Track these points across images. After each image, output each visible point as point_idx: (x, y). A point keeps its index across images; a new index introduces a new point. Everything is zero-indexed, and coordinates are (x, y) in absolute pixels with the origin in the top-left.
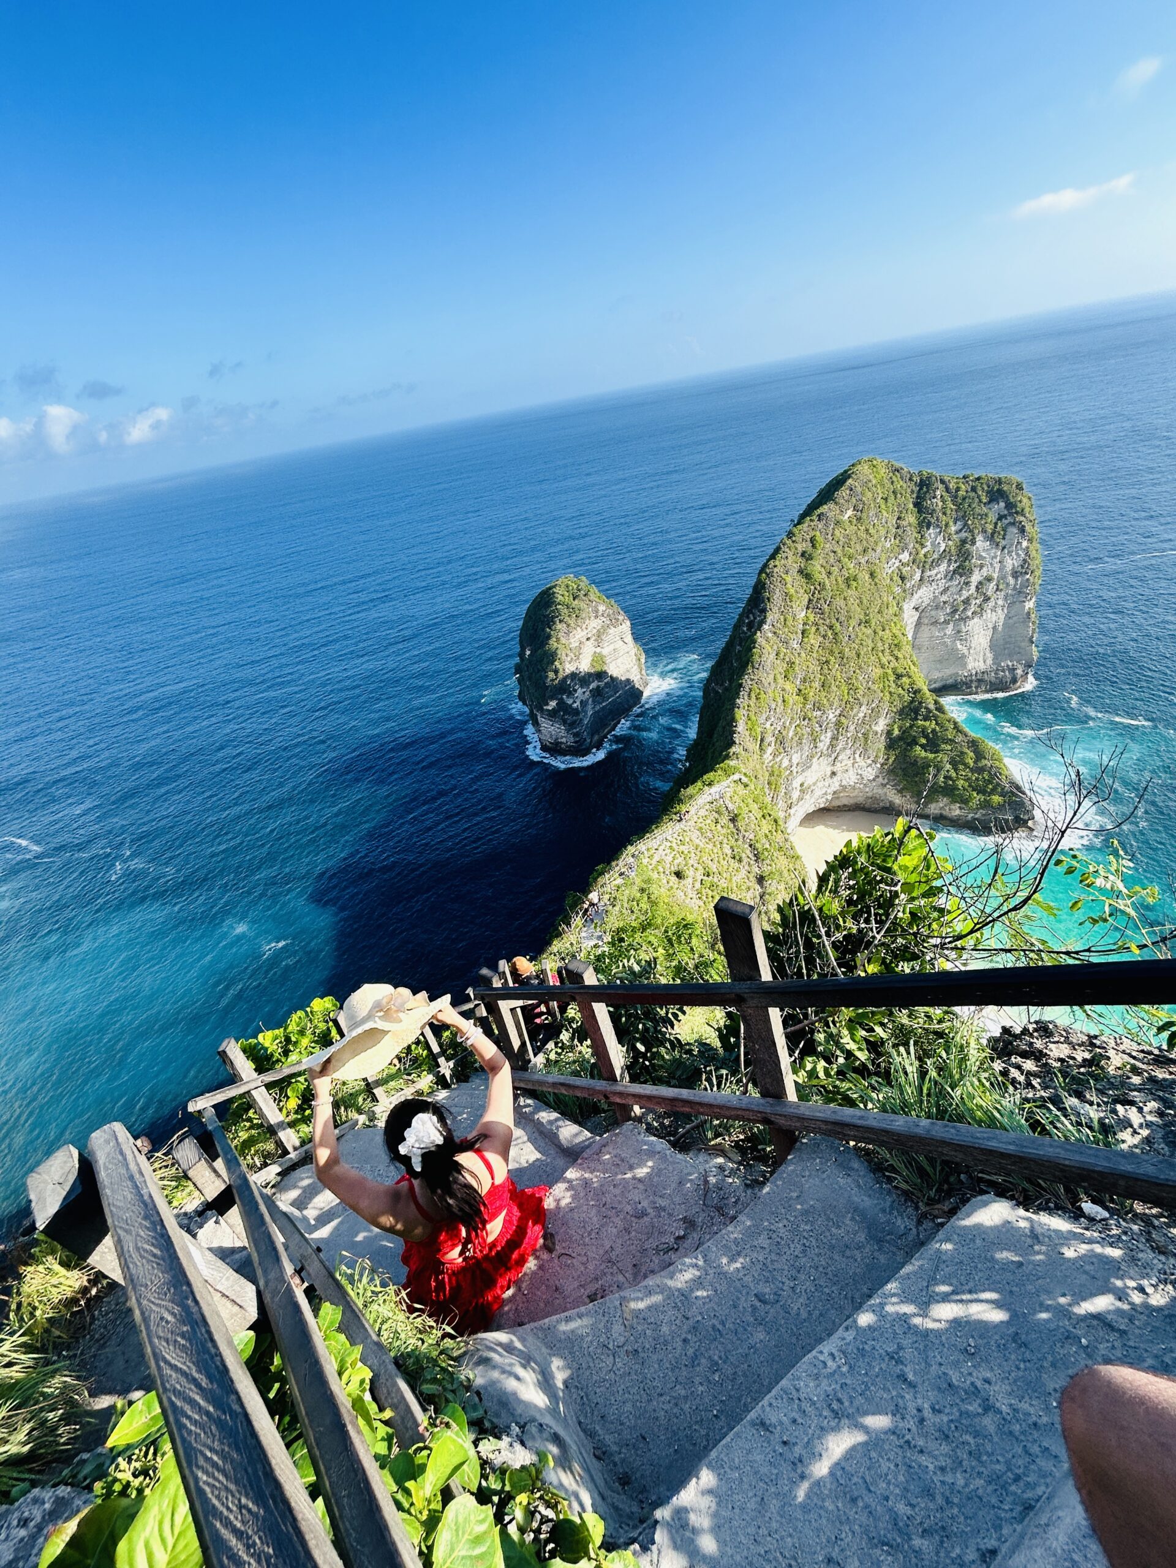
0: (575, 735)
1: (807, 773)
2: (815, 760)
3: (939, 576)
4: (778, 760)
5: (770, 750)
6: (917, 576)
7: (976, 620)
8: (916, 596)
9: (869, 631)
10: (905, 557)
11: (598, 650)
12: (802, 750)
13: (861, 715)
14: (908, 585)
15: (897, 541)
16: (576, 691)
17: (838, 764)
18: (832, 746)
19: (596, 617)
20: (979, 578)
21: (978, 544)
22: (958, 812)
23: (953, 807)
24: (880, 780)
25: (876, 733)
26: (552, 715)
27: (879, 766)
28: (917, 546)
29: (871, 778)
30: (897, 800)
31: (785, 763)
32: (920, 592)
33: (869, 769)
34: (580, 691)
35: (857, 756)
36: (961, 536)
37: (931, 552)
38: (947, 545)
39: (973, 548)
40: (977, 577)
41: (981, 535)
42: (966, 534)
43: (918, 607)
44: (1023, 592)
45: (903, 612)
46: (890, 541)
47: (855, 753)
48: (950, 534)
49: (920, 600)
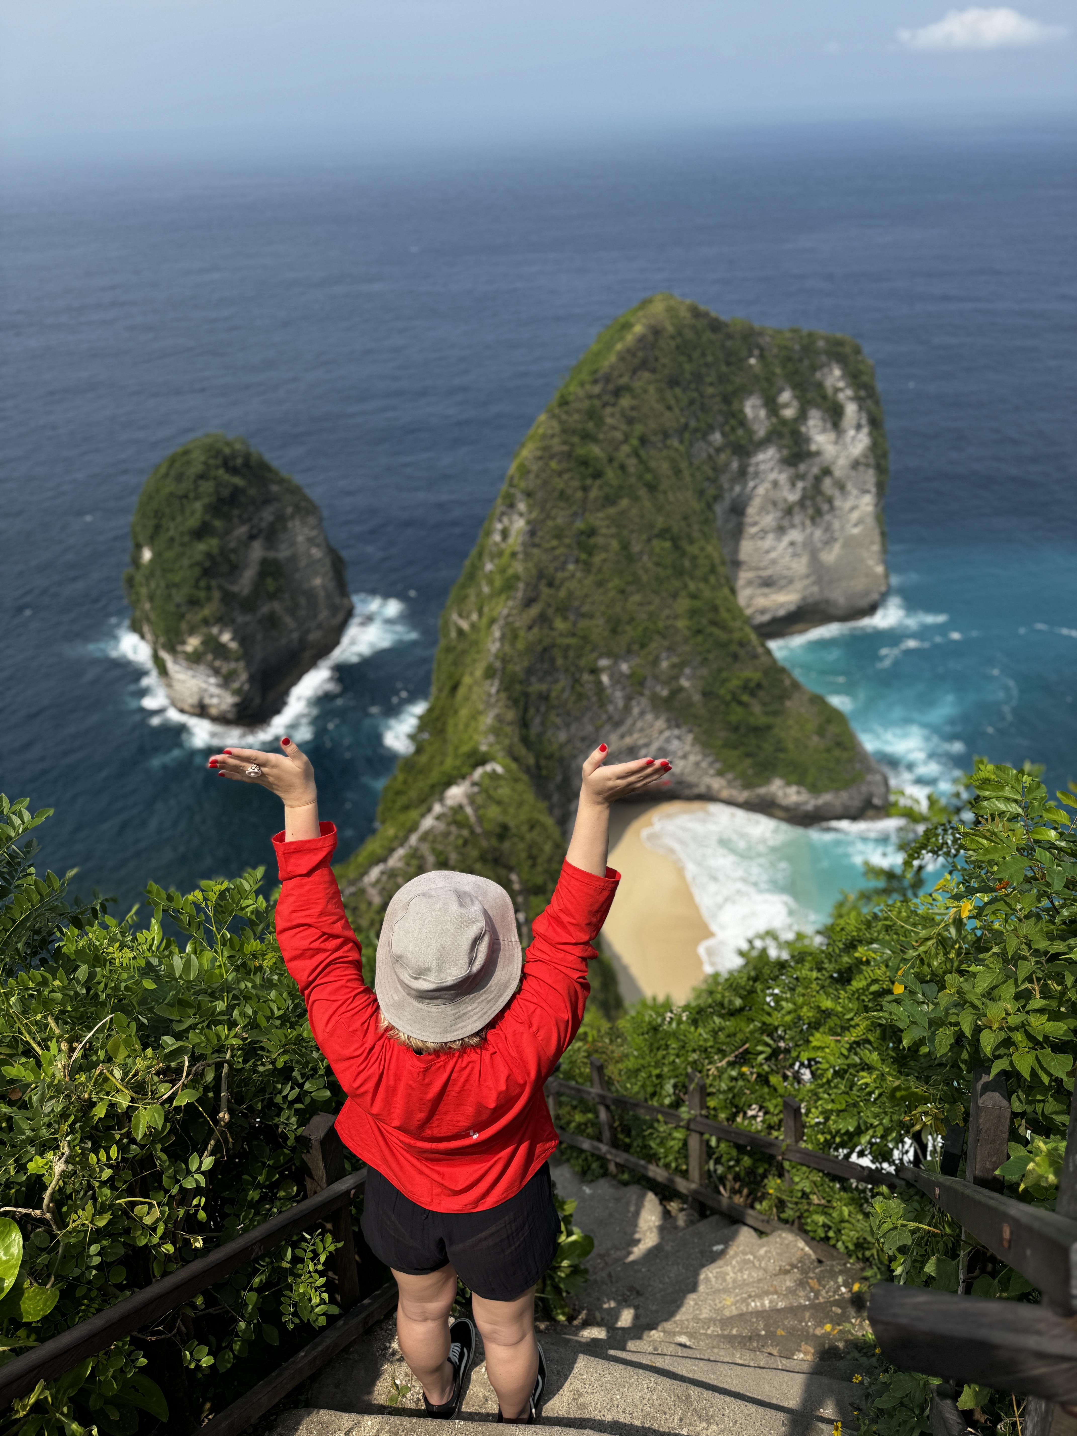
0: (237, 692)
3: (762, 466)
7: (813, 528)
8: (732, 494)
9: (668, 545)
11: (271, 555)
14: (722, 479)
18: (627, 708)
19: (265, 502)
21: (810, 424)
22: (794, 798)
23: (788, 790)
25: (684, 690)
26: (195, 659)
27: (692, 737)
28: (731, 423)
30: (717, 785)
33: (678, 742)
35: (660, 722)
36: (789, 413)
37: (751, 433)
38: (772, 424)
39: (804, 430)
40: (811, 469)
41: (813, 411)
42: (794, 410)
43: (736, 509)
44: (868, 492)
45: (716, 517)
46: (696, 416)
47: (658, 719)
48: (775, 409)
49: (738, 499)
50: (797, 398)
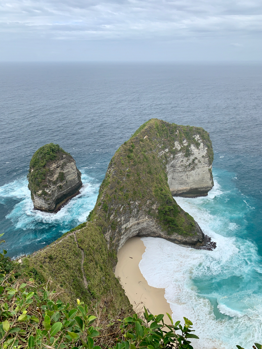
0: (49, 204)
1: (128, 223)
2: (131, 219)
3: (179, 157)
4: (116, 219)
5: (112, 216)
6: (172, 156)
7: (192, 171)
8: (171, 163)
11: (62, 171)
12: (125, 215)
13: (148, 203)
14: (168, 159)
15: (164, 146)
16: (50, 187)
17: (140, 220)
18: (137, 213)
19: (61, 159)
21: (191, 147)
22: (180, 238)
23: (179, 236)
25: (153, 209)
26: (40, 196)
27: (155, 221)
28: (171, 147)
29: (152, 225)
30: (162, 234)
31: (119, 220)
32: (173, 162)
34: (52, 187)
36: (186, 145)
37: (176, 149)
38: (181, 147)
39: (190, 149)
40: (192, 158)
41: (192, 145)
42: (187, 144)
43: (173, 166)
44: (207, 164)
45: (166, 168)
46: (161, 145)
47: (146, 216)
48: (182, 144)
49: (173, 164)
50: (188, 141)
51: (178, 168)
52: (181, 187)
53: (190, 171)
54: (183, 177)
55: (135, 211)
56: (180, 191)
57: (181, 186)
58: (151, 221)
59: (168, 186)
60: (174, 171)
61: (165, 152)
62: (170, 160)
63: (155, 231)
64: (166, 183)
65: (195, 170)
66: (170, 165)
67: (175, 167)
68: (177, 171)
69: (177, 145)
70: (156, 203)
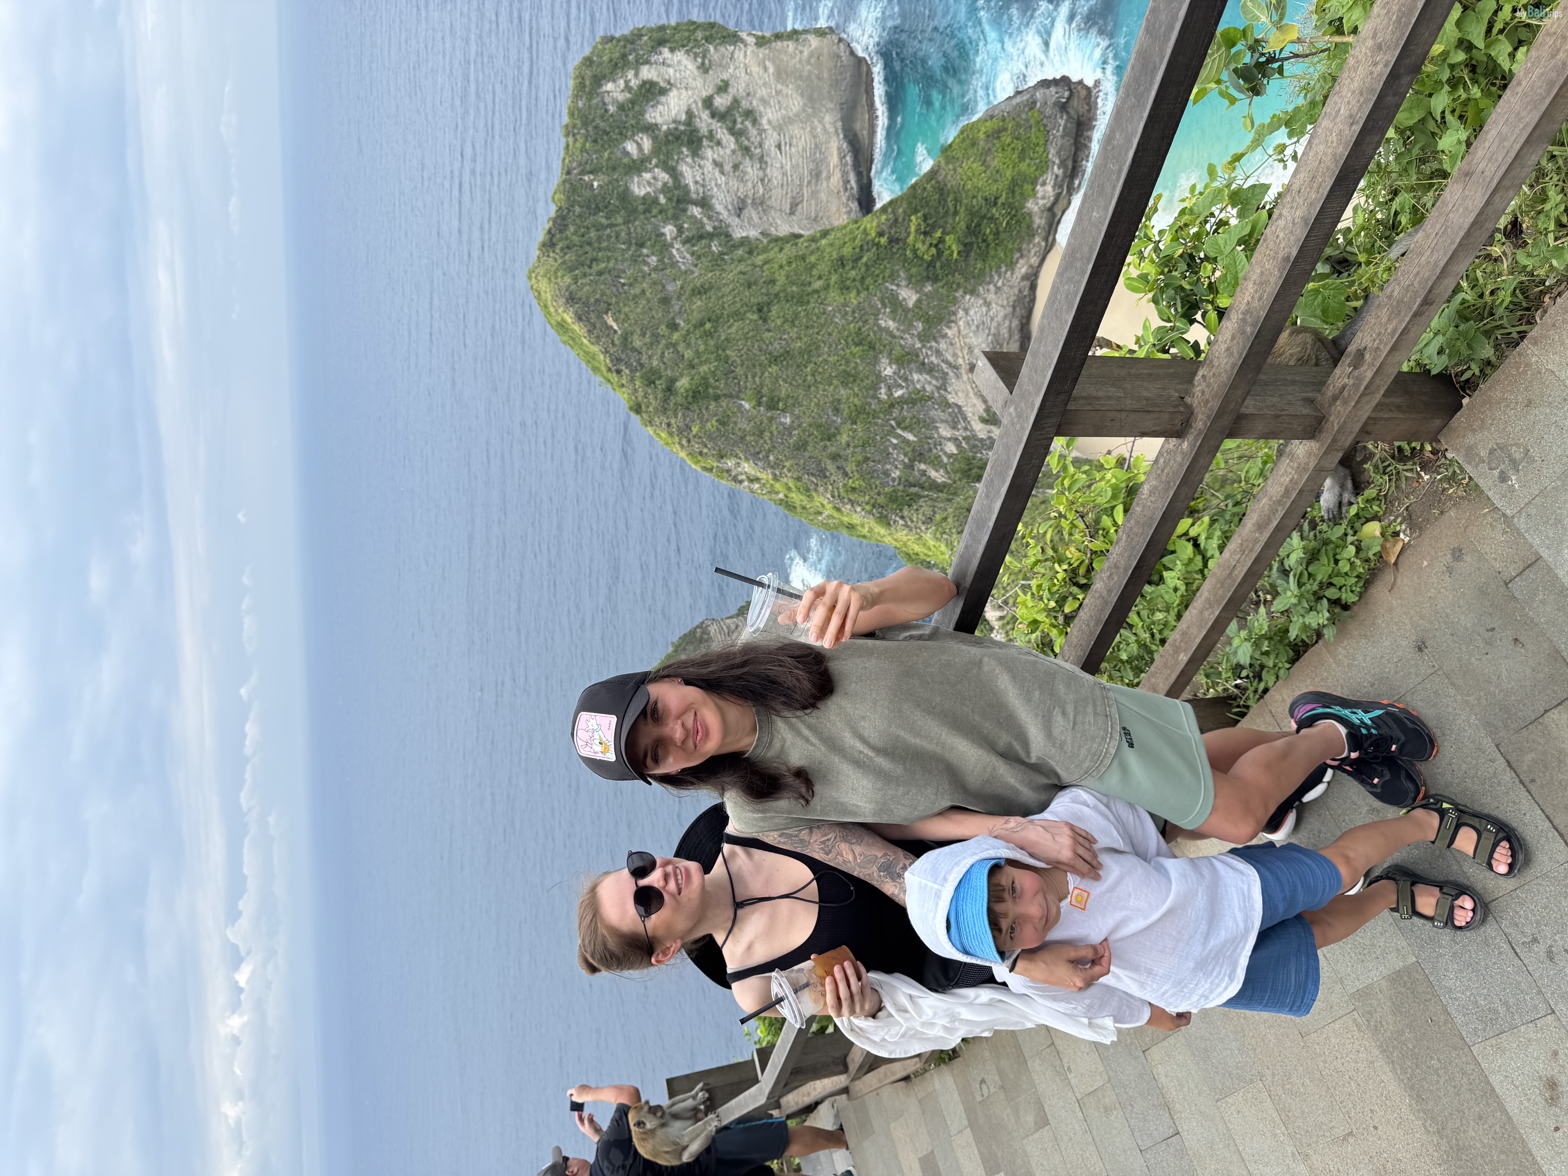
1: (969, 411)
2: (951, 399)
3: (698, 178)
4: (945, 460)
5: (933, 474)
6: (696, 211)
7: (764, 121)
8: (724, 214)
9: (775, 309)
10: (669, 230)
12: (934, 421)
13: (891, 325)
14: (709, 228)
15: (649, 243)
17: (960, 361)
18: (931, 370)
20: (705, 115)
21: (659, 120)
22: (1049, 188)
23: (1040, 195)
24: (991, 297)
25: (919, 301)
27: (968, 297)
28: (655, 211)
29: (984, 309)
30: (1022, 269)
31: (951, 448)
32: (719, 208)
33: (972, 313)
35: (950, 333)
36: (647, 144)
37: (665, 189)
38: (657, 166)
39: (665, 128)
40: (704, 121)
41: (647, 116)
42: (645, 139)
43: (739, 211)
44: (732, 53)
45: (747, 237)
46: (648, 256)
47: (945, 336)
48: (642, 161)
49: (730, 207)
50: (633, 135)
51: (750, 185)
52: (828, 178)
53: (761, 131)
54: (788, 167)
55: (919, 381)
56: (849, 182)
57: (824, 175)
58: (966, 311)
59: (825, 234)
60: (761, 203)
61: (675, 238)
62: (710, 218)
63: (1012, 298)
64: (813, 239)
65: (762, 108)
66: (734, 221)
67: (743, 201)
68: (761, 191)
69: (649, 183)
70: (894, 288)
